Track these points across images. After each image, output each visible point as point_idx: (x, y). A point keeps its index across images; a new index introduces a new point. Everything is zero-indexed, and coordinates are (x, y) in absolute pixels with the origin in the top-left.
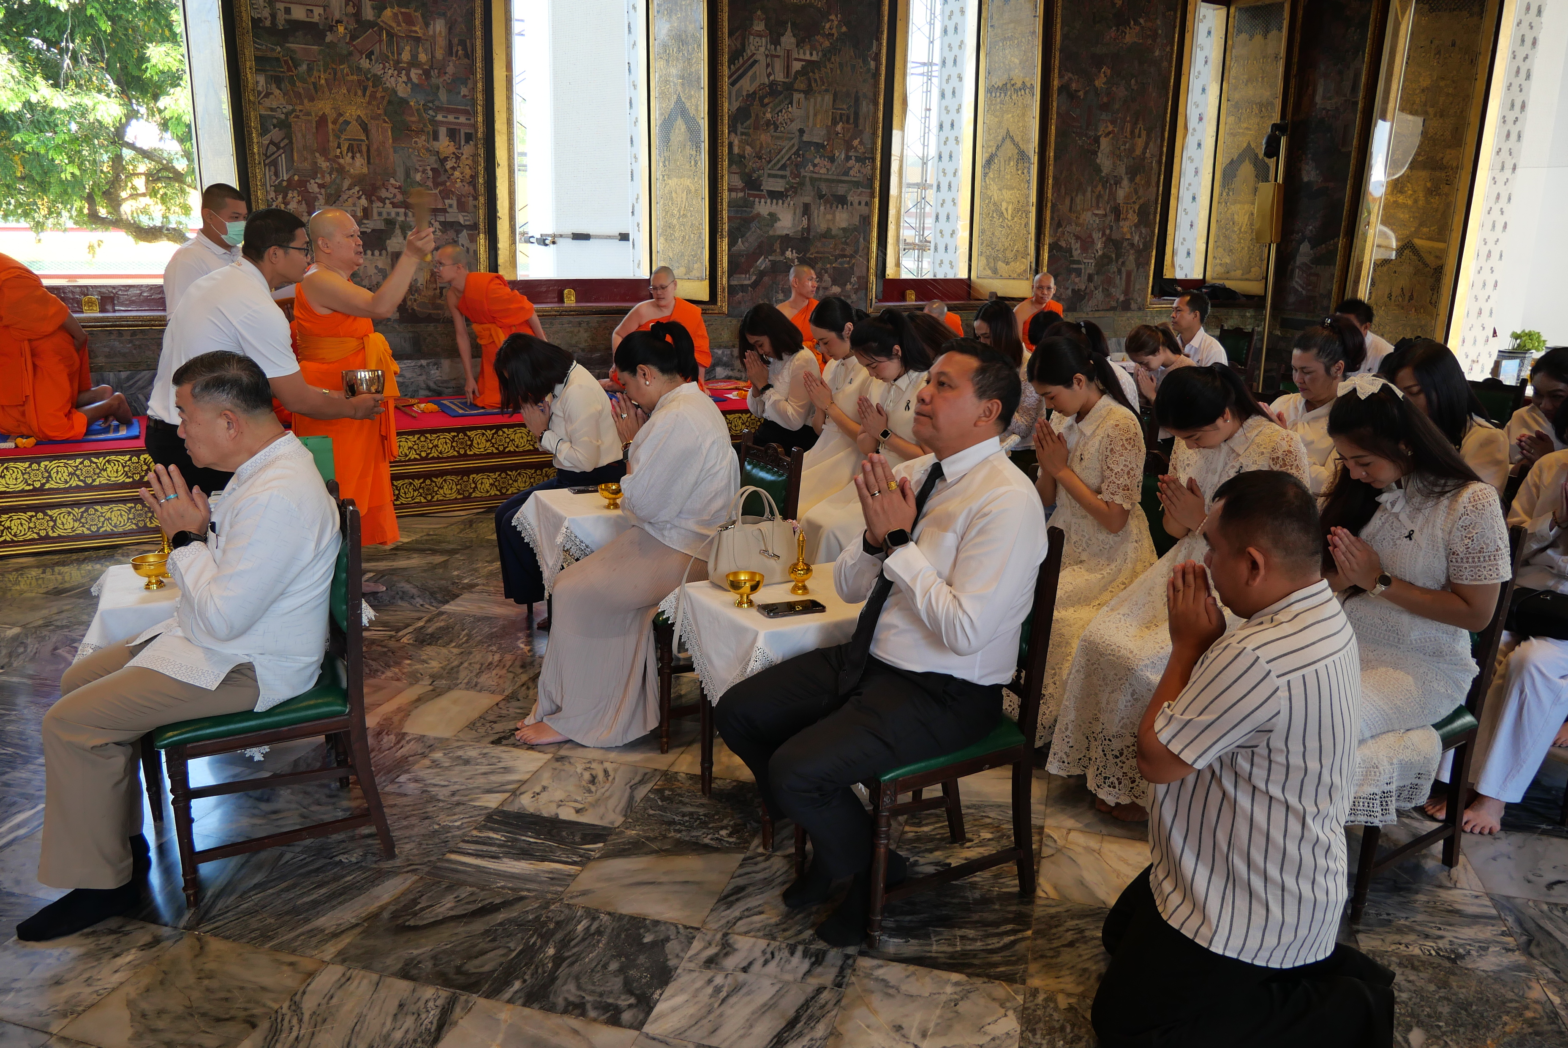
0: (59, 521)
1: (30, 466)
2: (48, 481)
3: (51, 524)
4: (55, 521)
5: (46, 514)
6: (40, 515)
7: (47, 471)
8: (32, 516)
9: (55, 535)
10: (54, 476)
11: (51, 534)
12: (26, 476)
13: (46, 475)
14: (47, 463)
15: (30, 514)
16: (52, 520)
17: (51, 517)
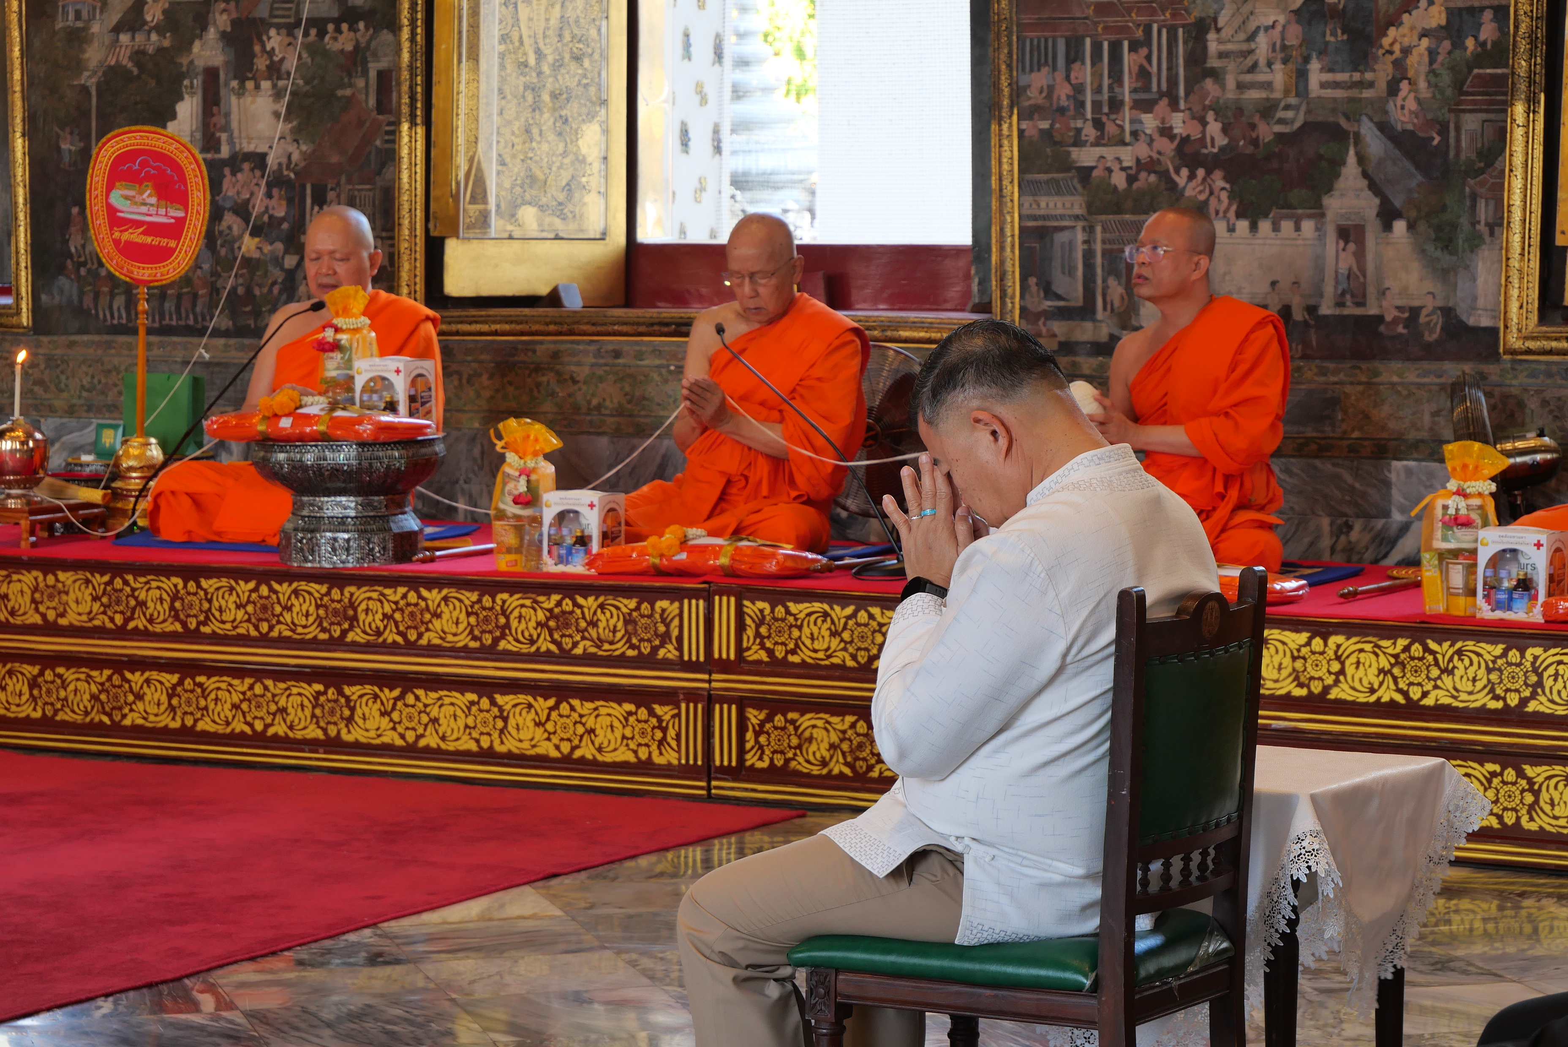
0: (1544, 796)
1: (1504, 654)
2: (1534, 696)
3: (1529, 798)
4: (1537, 794)
5: (1521, 774)
6: (1510, 774)
7: (1535, 670)
8: (1494, 774)
9: (1533, 826)
10: (1548, 683)
11: (1525, 823)
12: (1494, 677)
13: (1534, 679)
14: (1538, 651)
15: (1491, 767)
16: (1531, 790)
17: (1531, 782)
